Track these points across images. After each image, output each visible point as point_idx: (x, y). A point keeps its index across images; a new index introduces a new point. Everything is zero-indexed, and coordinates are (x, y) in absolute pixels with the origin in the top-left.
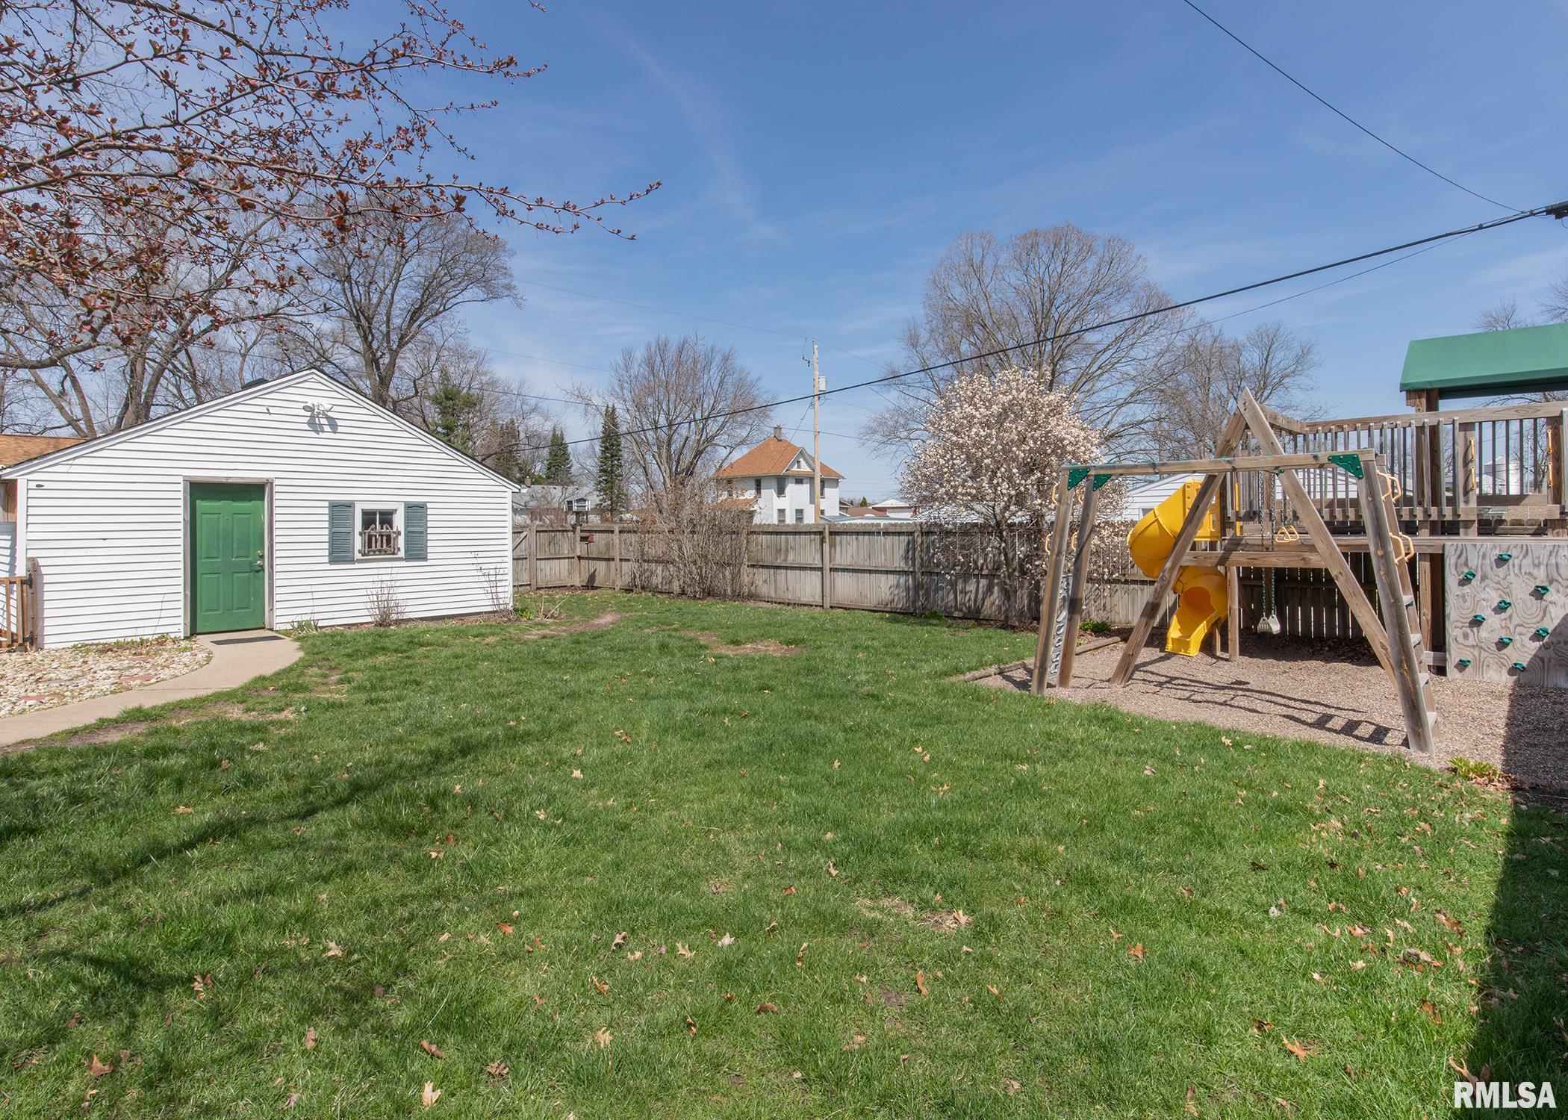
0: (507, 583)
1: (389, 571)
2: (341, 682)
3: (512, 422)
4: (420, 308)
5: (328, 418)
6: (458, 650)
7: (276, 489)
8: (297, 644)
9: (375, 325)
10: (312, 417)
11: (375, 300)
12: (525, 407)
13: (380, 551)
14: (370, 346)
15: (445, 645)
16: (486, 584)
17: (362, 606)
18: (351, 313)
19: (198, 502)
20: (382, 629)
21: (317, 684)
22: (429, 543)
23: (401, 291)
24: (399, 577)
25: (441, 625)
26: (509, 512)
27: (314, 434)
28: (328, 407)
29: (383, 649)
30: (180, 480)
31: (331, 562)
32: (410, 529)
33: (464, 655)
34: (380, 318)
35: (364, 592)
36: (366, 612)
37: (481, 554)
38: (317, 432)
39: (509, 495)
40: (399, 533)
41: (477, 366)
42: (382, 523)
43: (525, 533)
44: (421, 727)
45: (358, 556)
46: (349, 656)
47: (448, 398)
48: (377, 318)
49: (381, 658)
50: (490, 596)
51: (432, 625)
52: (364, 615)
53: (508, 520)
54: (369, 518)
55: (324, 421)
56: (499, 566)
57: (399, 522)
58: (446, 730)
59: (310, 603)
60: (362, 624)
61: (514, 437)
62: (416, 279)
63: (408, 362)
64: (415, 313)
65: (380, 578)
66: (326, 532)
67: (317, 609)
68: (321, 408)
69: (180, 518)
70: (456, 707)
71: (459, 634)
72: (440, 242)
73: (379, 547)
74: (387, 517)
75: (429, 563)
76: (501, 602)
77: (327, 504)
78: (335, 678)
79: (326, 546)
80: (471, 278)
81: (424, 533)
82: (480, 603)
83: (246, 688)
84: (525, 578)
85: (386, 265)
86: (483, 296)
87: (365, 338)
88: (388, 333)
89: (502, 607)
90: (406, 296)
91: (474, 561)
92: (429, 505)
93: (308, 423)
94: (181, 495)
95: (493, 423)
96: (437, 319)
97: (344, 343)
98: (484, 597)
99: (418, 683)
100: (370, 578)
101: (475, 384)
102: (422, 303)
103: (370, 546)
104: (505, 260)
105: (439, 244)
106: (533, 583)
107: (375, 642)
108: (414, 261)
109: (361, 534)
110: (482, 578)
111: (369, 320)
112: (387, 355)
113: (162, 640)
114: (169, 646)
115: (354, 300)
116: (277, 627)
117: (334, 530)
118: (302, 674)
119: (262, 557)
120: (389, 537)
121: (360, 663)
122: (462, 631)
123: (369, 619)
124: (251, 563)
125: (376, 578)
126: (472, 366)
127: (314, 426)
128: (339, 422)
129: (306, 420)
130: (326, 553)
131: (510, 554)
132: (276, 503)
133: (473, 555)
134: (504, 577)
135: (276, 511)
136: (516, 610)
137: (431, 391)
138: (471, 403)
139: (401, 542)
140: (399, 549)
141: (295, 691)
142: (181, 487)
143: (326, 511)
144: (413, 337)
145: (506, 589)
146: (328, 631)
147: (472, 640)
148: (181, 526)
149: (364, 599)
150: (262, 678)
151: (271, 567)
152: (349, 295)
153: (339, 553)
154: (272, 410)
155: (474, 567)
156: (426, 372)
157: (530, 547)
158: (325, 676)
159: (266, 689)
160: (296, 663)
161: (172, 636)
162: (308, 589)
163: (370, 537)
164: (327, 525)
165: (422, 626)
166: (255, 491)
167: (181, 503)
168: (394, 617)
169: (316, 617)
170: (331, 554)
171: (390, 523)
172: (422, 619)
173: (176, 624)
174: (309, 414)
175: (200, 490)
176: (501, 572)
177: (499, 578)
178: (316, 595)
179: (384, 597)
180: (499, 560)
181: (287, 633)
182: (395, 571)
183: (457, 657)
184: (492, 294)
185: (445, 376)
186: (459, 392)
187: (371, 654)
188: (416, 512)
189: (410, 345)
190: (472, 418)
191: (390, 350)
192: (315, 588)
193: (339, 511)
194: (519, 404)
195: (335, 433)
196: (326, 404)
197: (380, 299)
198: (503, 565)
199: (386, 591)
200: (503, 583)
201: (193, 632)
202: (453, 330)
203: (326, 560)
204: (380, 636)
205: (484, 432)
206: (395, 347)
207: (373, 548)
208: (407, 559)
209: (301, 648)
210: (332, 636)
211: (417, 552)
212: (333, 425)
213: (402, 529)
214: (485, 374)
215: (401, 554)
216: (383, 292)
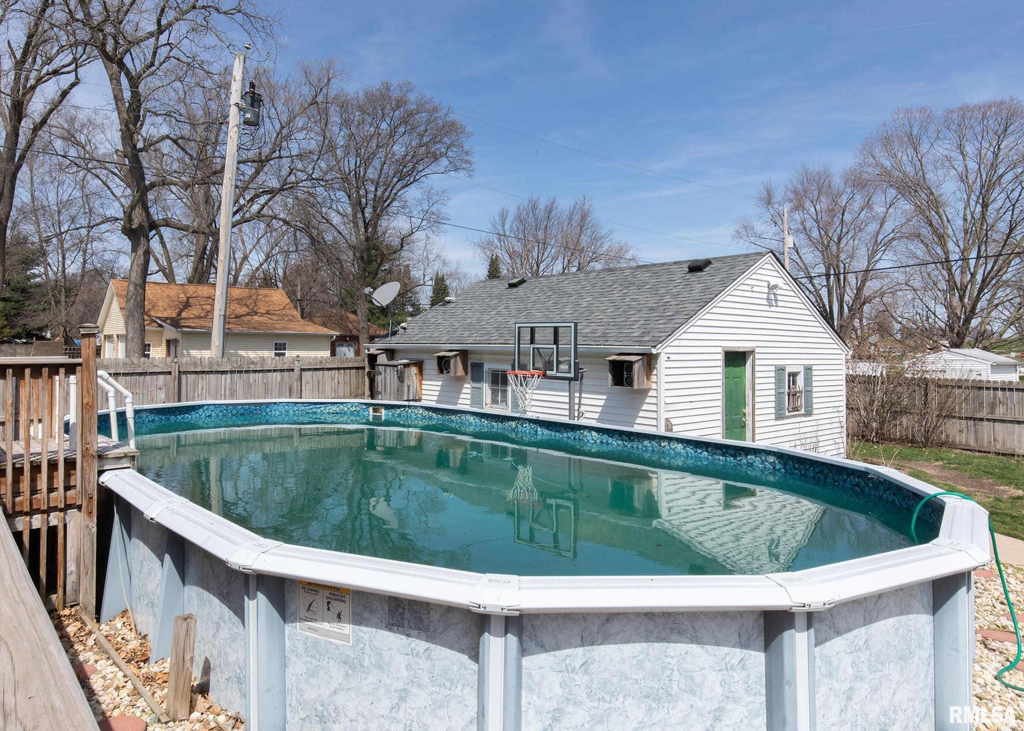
5: (774, 294)
7: (756, 356)
10: (768, 294)
13: (794, 408)
16: (834, 436)
22: (814, 401)
27: (769, 308)
30: (720, 350)
31: (777, 419)
32: (806, 388)
40: (802, 392)
42: (793, 384)
45: (787, 413)
54: (790, 380)
55: (772, 296)
57: (802, 382)
65: (795, 432)
66: (773, 392)
69: (720, 383)
73: (794, 405)
74: (795, 378)
75: (813, 417)
77: (773, 368)
79: (774, 404)
81: (811, 391)
92: (813, 367)
93: (767, 299)
94: (721, 363)
100: (792, 432)
103: (790, 404)
109: (787, 394)
117: (777, 390)
119: (745, 415)
120: (797, 396)
124: (740, 420)
127: (769, 301)
128: (778, 298)
129: (766, 296)
130: (774, 410)
132: (756, 368)
134: (842, 429)
135: (756, 375)
139: (803, 400)
140: (802, 407)
142: (721, 357)
143: (774, 374)
145: (843, 440)
148: (720, 389)
151: (754, 423)
153: (779, 411)
154: (754, 289)
155: (830, 421)
163: (791, 396)
164: (773, 386)
166: (741, 358)
167: (720, 370)
170: (776, 412)
171: (797, 383)
174: (767, 291)
182: (801, 425)
188: (808, 374)
192: (770, 441)
193: (779, 374)
195: (776, 306)
199: (797, 443)
203: (774, 417)
208: (806, 415)
211: (810, 408)
212: (775, 299)
213: (803, 389)
215: (803, 411)
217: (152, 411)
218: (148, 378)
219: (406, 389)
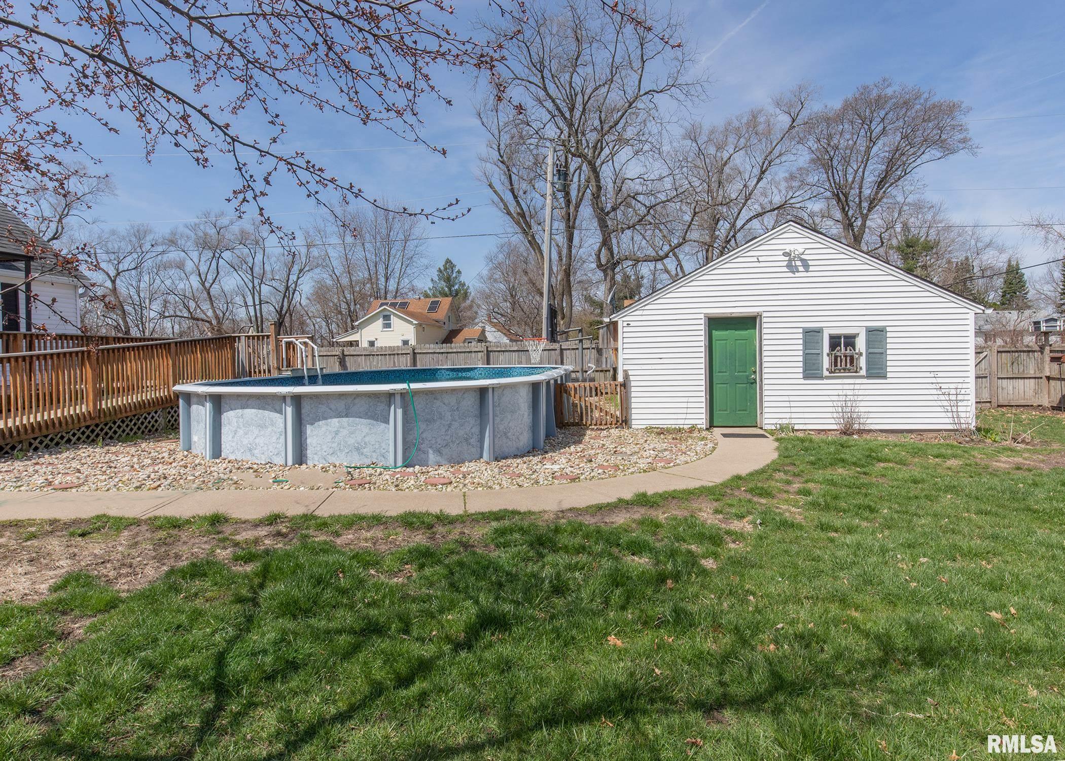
0: (969, 403)
1: (852, 387)
2: (801, 492)
3: (967, 259)
4: (885, 177)
5: (802, 260)
6: (917, 473)
7: (764, 320)
8: (776, 444)
9: (851, 198)
10: (790, 261)
11: (850, 180)
12: (979, 245)
13: (844, 369)
14: (847, 215)
15: (902, 463)
16: (945, 403)
17: (829, 415)
18: (833, 192)
19: (714, 331)
20: (845, 438)
21: (781, 491)
22: (889, 363)
23: (870, 167)
24: (861, 392)
25: (902, 439)
26: (972, 333)
27: (791, 275)
28: (801, 251)
29: (843, 461)
30: (702, 316)
31: (805, 378)
32: (871, 351)
33: (923, 481)
34: (854, 192)
35: (830, 404)
36: (833, 421)
37: (940, 374)
38: (793, 272)
39: (971, 316)
40: (861, 354)
41: (933, 217)
42: (846, 346)
43: (985, 354)
44: (870, 583)
45: (826, 373)
46: (812, 463)
47: (908, 246)
48: (852, 192)
49: (840, 471)
50: (950, 415)
51: (892, 438)
52: (831, 423)
53: (971, 341)
54: (835, 342)
55: (799, 263)
56: (960, 386)
57: (861, 344)
58: (900, 599)
59: (788, 410)
60: (829, 430)
61: (968, 271)
62: (882, 155)
63: (875, 221)
64: (881, 182)
65: (845, 392)
66: (801, 353)
67: (794, 415)
68: (797, 253)
69: (702, 344)
70: (914, 559)
71: (918, 452)
72: (901, 120)
73: (843, 366)
74: (850, 340)
75: (888, 381)
76: (962, 421)
77: (801, 330)
78: (796, 486)
79: (801, 364)
80: (928, 142)
81: (883, 354)
82: (940, 420)
83: (724, 485)
84: (986, 396)
85: (858, 151)
86: (939, 155)
87: (843, 209)
88: (860, 202)
89: (964, 426)
90: (874, 170)
91: (934, 380)
92: (888, 329)
93: (787, 266)
94: (702, 327)
95: (949, 262)
96: (900, 183)
97: (830, 217)
98: (943, 415)
99: (872, 510)
100: (836, 393)
101: (933, 232)
102: (887, 173)
103: (836, 365)
104: (962, 119)
105: (901, 123)
106: (994, 401)
107: (837, 452)
108: (880, 143)
109: (828, 355)
110: (942, 397)
111: (846, 196)
112: (860, 219)
113: (692, 429)
114: (695, 434)
115: (835, 183)
116: (766, 427)
117: (807, 351)
118: (770, 478)
119: (755, 372)
120: (852, 358)
121: (819, 474)
122: (920, 449)
123: (835, 427)
124: (747, 377)
125: (840, 393)
126: (929, 217)
127: (792, 268)
128: (810, 263)
129: (785, 263)
130: (801, 370)
131: (972, 374)
132: (764, 331)
133: (932, 375)
134: (966, 397)
135: (764, 337)
136: (979, 429)
137: (894, 242)
138: (929, 247)
139: (863, 362)
140: (861, 368)
141: (760, 495)
142: (702, 322)
143: (801, 336)
144: (880, 200)
145: (968, 409)
146: (800, 435)
147: (932, 460)
148: (703, 349)
149: (831, 409)
150: (739, 478)
151: (761, 380)
152: (832, 181)
153: (811, 371)
154: (761, 259)
155: (934, 386)
156: (890, 227)
157: (990, 366)
158: (788, 483)
159: (739, 488)
160: (768, 465)
161: (699, 426)
162: (786, 398)
163: (836, 357)
164: (801, 347)
165: (882, 438)
166: (749, 322)
167: (702, 333)
168: (856, 427)
169: (793, 421)
170: (804, 371)
171: (853, 346)
172: (882, 431)
173: (701, 420)
174: (787, 258)
175: (715, 323)
176: (963, 392)
177: (960, 397)
178: (793, 404)
179: (848, 410)
180: (961, 380)
181: (772, 433)
182: (857, 387)
183: (915, 482)
184: (948, 150)
185: (906, 227)
186: (918, 240)
187: (831, 464)
188: (876, 335)
189: (878, 207)
190: (929, 259)
191: (861, 213)
192: (792, 398)
193: (811, 336)
194: (973, 242)
195: (807, 271)
196: (800, 248)
197: (854, 178)
198: (965, 386)
199: (849, 404)
200: (965, 403)
201: (711, 426)
202: (913, 188)
203: (801, 376)
204: (842, 446)
205: (940, 270)
206: (865, 212)
207: (839, 367)
208: (869, 376)
209: (777, 449)
210: (802, 441)
211: (877, 370)
212: (806, 265)
213: (863, 351)
214: (941, 222)
215: (863, 372)
216: (856, 172)
217: (447, 369)
218: (473, 355)
219: (604, 360)
